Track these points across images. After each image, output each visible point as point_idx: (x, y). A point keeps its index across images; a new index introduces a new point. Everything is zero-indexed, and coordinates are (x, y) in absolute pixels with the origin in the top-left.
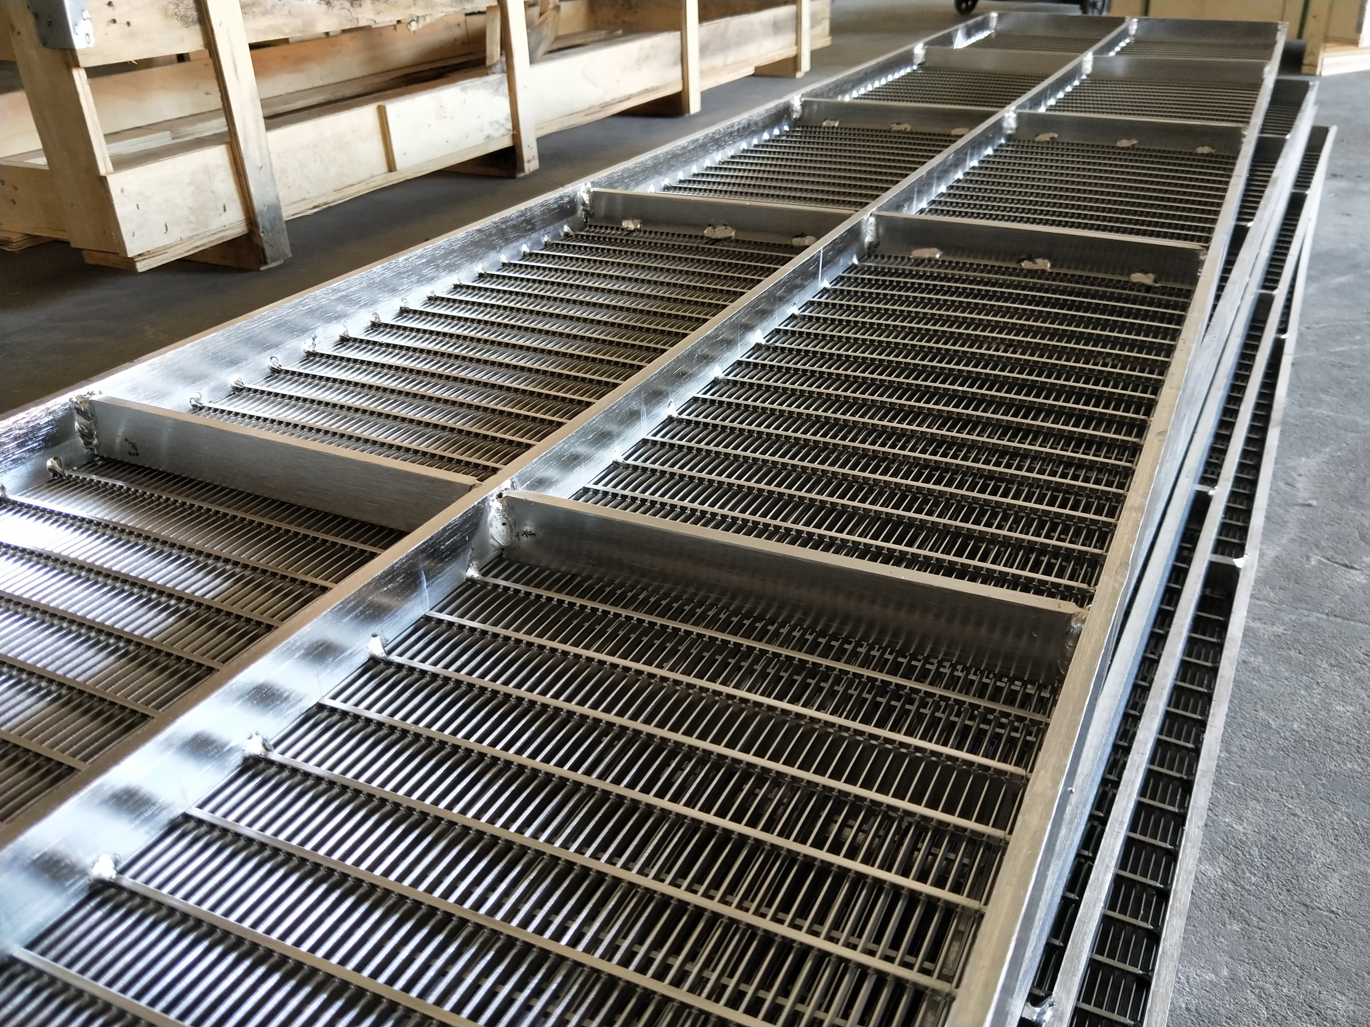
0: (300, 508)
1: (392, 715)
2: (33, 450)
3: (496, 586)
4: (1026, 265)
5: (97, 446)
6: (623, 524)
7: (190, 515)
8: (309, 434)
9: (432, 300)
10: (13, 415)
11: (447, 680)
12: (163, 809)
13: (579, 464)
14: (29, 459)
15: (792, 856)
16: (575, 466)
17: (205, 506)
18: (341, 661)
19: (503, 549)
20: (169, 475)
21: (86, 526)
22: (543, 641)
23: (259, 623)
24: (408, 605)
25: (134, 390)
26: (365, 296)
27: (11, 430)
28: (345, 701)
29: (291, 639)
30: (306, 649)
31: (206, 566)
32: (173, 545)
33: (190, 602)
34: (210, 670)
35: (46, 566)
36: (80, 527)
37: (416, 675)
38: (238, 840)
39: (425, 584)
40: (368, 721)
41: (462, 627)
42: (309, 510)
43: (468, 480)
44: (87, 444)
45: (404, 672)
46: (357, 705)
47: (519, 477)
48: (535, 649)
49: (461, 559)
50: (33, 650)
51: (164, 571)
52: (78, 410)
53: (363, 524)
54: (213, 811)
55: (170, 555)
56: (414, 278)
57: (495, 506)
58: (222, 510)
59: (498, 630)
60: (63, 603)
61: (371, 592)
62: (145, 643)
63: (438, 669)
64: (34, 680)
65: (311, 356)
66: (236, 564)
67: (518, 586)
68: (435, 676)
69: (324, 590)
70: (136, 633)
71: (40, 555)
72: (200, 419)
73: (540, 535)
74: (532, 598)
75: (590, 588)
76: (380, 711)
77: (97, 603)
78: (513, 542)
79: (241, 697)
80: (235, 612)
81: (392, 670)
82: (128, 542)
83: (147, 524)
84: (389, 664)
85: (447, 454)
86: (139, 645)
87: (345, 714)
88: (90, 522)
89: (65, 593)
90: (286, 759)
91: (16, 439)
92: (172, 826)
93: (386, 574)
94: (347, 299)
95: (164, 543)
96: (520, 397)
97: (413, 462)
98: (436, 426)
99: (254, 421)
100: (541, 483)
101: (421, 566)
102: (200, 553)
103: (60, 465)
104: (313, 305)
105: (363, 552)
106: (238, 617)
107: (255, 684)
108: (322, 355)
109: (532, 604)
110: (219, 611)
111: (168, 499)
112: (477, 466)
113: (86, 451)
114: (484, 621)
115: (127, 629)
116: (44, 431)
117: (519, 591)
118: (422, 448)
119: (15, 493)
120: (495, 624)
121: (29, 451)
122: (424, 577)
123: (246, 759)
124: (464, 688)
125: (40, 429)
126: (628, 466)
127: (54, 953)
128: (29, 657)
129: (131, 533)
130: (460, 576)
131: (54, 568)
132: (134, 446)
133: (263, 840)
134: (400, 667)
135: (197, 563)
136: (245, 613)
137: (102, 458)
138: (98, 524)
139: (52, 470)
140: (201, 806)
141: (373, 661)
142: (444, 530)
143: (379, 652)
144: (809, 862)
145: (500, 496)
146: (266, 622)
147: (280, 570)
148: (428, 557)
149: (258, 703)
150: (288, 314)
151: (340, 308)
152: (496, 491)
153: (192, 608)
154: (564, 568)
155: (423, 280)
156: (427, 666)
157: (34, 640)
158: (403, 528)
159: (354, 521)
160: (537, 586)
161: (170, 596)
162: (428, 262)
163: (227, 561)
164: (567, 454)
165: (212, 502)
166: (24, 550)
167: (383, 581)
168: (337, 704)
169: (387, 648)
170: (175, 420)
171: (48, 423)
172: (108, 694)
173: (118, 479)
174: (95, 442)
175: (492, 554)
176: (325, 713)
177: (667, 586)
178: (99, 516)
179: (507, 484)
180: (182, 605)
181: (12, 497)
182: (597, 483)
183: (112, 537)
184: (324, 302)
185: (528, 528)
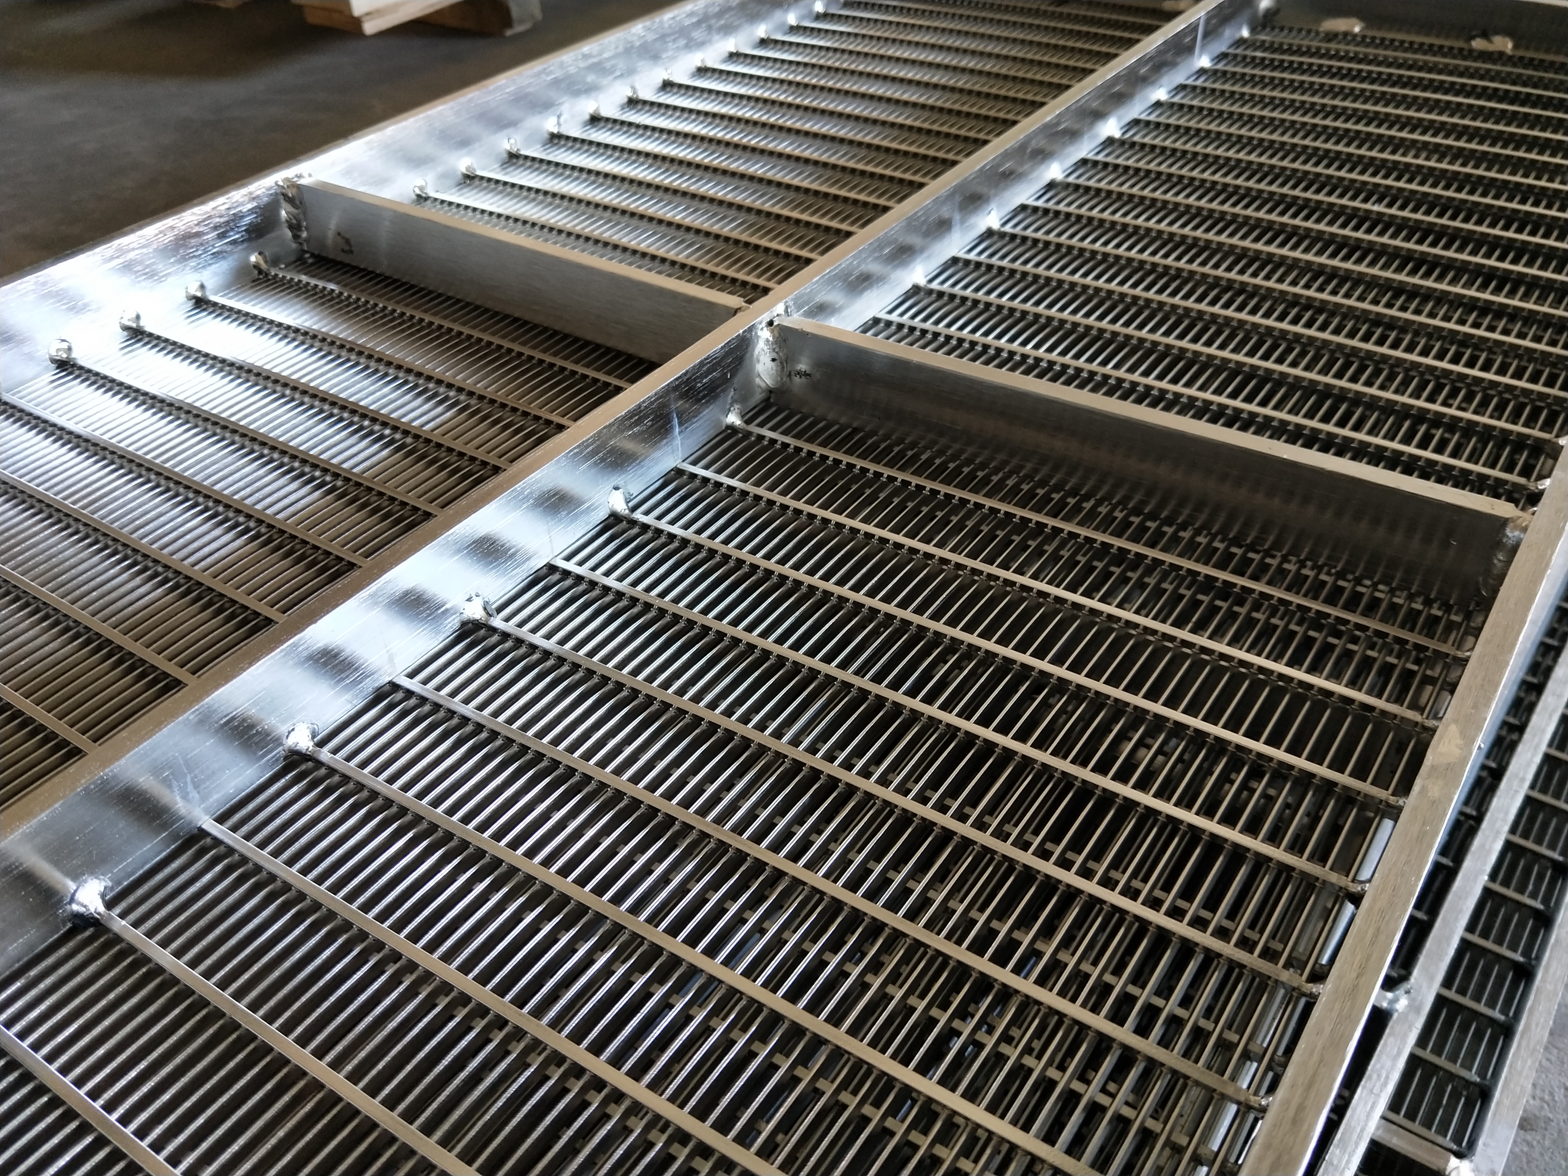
0: (535, 326)
1: (635, 584)
2: (234, 242)
3: (761, 438)
4: (1478, 44)
5: (307, 240)
6: (921, 368)
7: (409, 327)
8: (549, 236)
9: (702, 71)
10: (212, 199)
11: (699, 547)
12: (367, 677)
13: (870, 286)
14: (231, 253)
15: (1068, 780)
16: (865, 289)
17: (427, 318)
18: (576, 517)
19: (771, 391)
20: (387, 278)
21: (292, 335)
22: (814, 510)
23: (484, 464)
24: (657, 454)
25: (348, 172)
26: (621, 65)
27: (210, 217)
28: (581, 564)
29: (519, 486)
30: (536, 499)
31: (425, 391)
32: (389, 364)
33: (406, 433)
34: (428, 516)
35: (247, 381)
36: (285, 337)
37: (663, 539)
38: (451, 718)
39: (677, 430)
40: (606, 589)
41: (718, 485)
42: (546, 329)
43: (733, 301)
44: (296, 237)
45: (650, 534)
46: (594, 569)
47: (795, 300)
48: (804, 518)
49: (719, 402)
50: (230, 479)
51: (378, 394)
52: (285, 195)
53: (609, 350)
54: (425, 682)
55: (386, 375)
56: (682, 42)
57: (765, 335)
58: (447, 324)
59: (760, 491)
60: (264, 425)
61: (614, 436)
62: (354, 479)
63: (689, 534)
64: (231, 514)
65: (556, 139)
66: (460, 390)
67: (787, 440)
68: (685, 542)
69: (561, 428)
70: (345, 466)
71: (240, 368)
72: (426, 212)
73: (817, 376)
74: (803, 454)
75: (875, 446)
76: (621, 579)
77: (301, 428)
78: (783, 384)
79: (459, 551)
80: (457, 449)
81: (636, 530)
82: (339, 357)
83: (361, 337)
84: (633, 523)
85: (710, 267)
86: (347, 480)
87: (579, 579)
88: (297, 331)
89: (267, 414)
90: (509, 627)
91: (216, 228)
92: (379, 696)
93: (631, 414)
94: (599, 68)
95: (379, 360)
96: (801, 197)
97: (669, 275)
98: (698, 231)
99: (486, 217)
100: (821, 309)
101: (673, 407)
102: (419, 375)
103: (266, 262)
104: (559, 74)
105: (607, 385)
106: (461, 455)
107: (476, 537)
108: (568, 138)
109: (803, 462)
110: (439, 446)
111: (385, 308)
112: (744, 284)
113: (294, 245)
114: (744, 480)
115: (334, 461)
116: (247, 220)
117: (788, 445)
118: (681, 258)
119: (216, 294)
120: (758, 484)
121: (231, 243)
122: (676, 421)
123: (464, 624)
124: (718, 558)
125: (243, 217)
126: (931, 292)
127: (245, 829)
128: (225, 488)
129: (342, 347)
130: (719, 422)
131: (256, 384)
132: (347, 241)
133: (480, 720)
134: (645, 527)
135: (416, 386)
136: (469, 450)
137: (313, 255)
138: (306, 334)
139: (256, 266)
140: (411, 675)
141: (614, 518)
142: (702, 364)
143: (621, 507)
144: (1087, 789)
145: (770, 323)
146: (492, 462)
147: (510, 401)
148: (681, 397)
149: (479, 560)
150: (529, 85)
151: (591, 78)
152: (766, 317)
153: (409, 440)
154: (843, 420)
155: (692, 45)
156: (675, 530)
157: (232, 467)
158: (655, 358)
159: (598, 346)
160: (810, 440)
161: (385, 424)
162: (699, 23)
163: (450, 386)
164: (856, 273)
165: (435, 314)
166: (223, 361)
167: (627, 423)
168: (571, 566)
169: (631, 504)
170: (395, 211)
171: (252, 211)
172: (311, 536)
173: (330, 281)
174: (304, 235)
175: (758, 397)
176: (556, 577)
177: (970, 450)
178: (307, 324)
179: (780, 308)
180: (398, 436)
181: (213, 298)
182: (890, 312)
183: (320, 350)
184: (572, 70)
185: (802, 367)
